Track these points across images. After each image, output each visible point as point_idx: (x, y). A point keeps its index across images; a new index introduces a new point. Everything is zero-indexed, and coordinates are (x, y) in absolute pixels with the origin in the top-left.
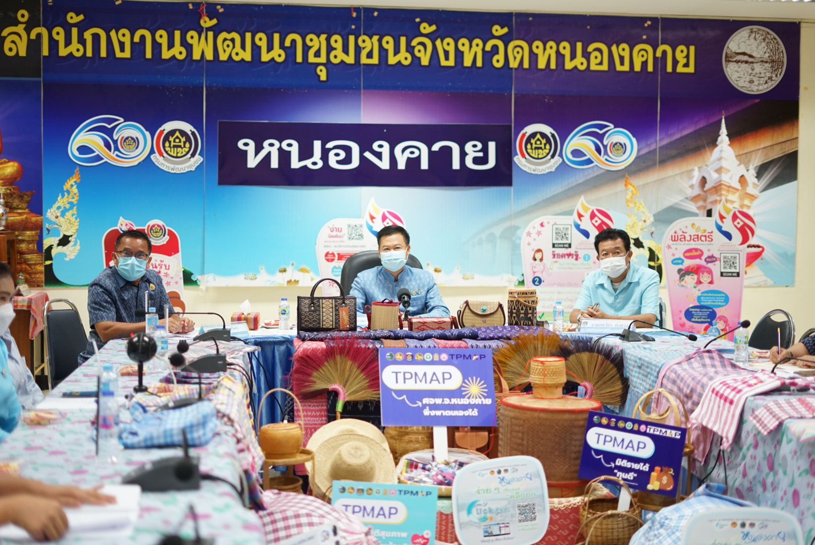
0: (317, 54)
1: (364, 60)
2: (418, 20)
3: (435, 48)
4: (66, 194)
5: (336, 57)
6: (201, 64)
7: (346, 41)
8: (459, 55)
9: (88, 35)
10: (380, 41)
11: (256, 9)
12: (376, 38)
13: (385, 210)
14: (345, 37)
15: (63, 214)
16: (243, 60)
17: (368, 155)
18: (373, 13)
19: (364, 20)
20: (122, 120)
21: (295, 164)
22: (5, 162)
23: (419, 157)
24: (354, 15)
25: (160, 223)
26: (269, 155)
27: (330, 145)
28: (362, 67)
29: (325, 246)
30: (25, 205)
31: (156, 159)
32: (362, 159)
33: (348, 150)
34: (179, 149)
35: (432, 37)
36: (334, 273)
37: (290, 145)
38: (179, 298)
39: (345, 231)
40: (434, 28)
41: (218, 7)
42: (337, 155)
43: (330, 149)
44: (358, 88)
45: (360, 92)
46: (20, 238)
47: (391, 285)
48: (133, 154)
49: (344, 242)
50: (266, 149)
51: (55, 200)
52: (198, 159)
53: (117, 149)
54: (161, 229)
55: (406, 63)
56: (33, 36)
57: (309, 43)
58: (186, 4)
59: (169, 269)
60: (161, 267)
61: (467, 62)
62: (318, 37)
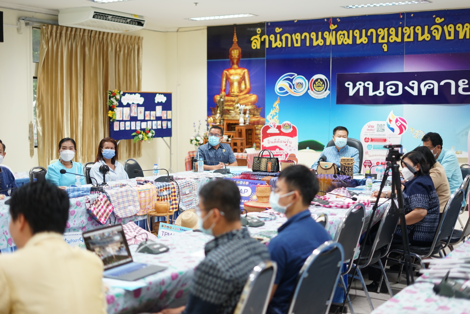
0: (383, 38)
1: (406, 39)
2: (434, 16)
3: (443, 30)
4: (274, 109)
5: (392, 39)
6: (330, 47)
7: (397, 30)
8: (457, 33)
9: (283, 37)
10: (414, 29)
11: (355, 18)
12: (412, 28)
13: (398, 117)
14: (397, 29)
15: (273, 118)
16: (348, 44)
17: (407, 88)
18: (411, 15)
19: (406, 19)
20: (296, 75)
21: (371, 93)
22: (252, 95)
23: (433, 88)
24: (401, 17)
25: (289, 123)
26: (359, 89)
27: (388, 84)
28: (405, 43)
30: (258, 114)
31: (310, 92)
32: (404, 90)
33: (397, 86)
34: (320, 87)
35: (442, 24)
37: (368, 84)
38: (295, 157)
39: (376, 127)
40: (443, 19)
41: (338, 19)
42: (391, 88)
43: (388, 86)
44: (403, 54)
45: (404, 56)
46: (257, 128)
47: (336, 154)
48: (300, 90)
49: (374, 133)
50: (358, 86)
51: (270, 111)
52: (328, 92)
53: (294, 88)
54: (289, 125)
55: (428, 39)
56: (262, 40)
57: (379, 33)
58: (323, 19)
59: (291, 143)
60: (288, 143)
61: (461, 37)
62: (384, 29)
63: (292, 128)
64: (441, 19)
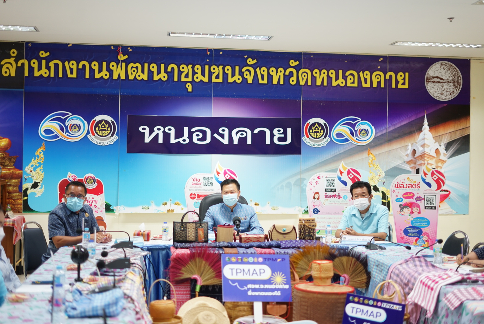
0: (187, 76)
1: (214, 80)
2: (246, 57)
3: (255, 72)
4: (37, 158)
5: (197, 78)
6: (118, 81)
7: (203, 69)
8: (270, 77)
9: (51, 64)
10: (223, 69)
11: (151, 49)
12: (221, 67)
13: (226, 169)
14: (203, 66)
15: (35, 170)
16: (142, 79)
17: (216, 135)
18: (220, 52)
19: (214, 56)
20: (71, 114)
21: (173, 141)
23: (246, 136)
24: (209, 53)
25: (92, 175)
26: (157, 135)
27: (193, 130)
28: (213, 84)
29: (190, 190)
30: (12, 164)
31: (91, 137)
32: (212, 137)
33: (204, 133)
34: (104, 131)
35: (254, 66)
36: (195, 206)
37: (170, 130)
38: (103, 220)
39: (202, 180)
40: (255, 61)
41: (129, 48)
42: (198, 135)
43: (194, 132)
44: (210, 96)
45: (212, 99)
46: (9, 183)
47: (229, 214)
48: (77, 134)
49: (201, 187)
50: (156, 132)
51: (30, 161)
52: (115, 137)
53: (67, 131)
54: (93, 179)
55: (239, 82)
56: (19, 65)
57: (182, 70)
58: (110, 46)
59: (97, 203)
60: (93, 202)
61: (275, 81)
62: (187, 66)
63: (97, 183)
64: (253, 60)
